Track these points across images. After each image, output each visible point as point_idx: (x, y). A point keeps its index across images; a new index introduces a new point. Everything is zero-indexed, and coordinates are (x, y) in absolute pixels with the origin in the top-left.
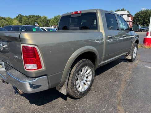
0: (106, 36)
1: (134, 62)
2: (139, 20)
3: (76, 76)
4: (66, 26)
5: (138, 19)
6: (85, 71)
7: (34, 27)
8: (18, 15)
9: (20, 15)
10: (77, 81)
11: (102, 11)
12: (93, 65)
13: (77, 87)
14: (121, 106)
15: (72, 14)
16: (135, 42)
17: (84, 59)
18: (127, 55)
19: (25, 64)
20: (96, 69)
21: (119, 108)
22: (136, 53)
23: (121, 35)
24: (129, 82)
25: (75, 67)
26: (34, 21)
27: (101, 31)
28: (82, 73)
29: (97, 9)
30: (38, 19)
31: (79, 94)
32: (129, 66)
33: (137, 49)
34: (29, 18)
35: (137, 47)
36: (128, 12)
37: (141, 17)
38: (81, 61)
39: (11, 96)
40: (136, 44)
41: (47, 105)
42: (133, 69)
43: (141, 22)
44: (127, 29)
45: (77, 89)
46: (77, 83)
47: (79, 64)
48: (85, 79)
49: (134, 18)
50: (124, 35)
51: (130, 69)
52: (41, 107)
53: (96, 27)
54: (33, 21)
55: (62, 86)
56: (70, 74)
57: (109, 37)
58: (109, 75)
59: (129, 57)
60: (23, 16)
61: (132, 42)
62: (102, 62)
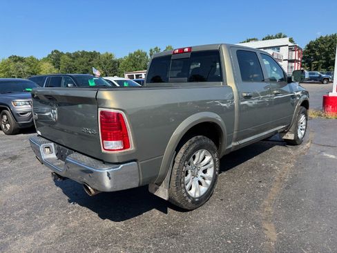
0: (238, 93)
1: (300, 146)
2: (316, 58)
3: (184, 165)
4: (157, 76)
5: (315, 56)
6: (201, 159)
7: (91, 78)
8: (52, 52)
9: (55, 51)
10: (186, 176)
11: (230, 47)
12: (215, 148)
13: (187, 187)
14: (270, 223)
15: (174, 54)
16: (301, 105)
17: (199, 137)
18: (284, 132)
19: (104, 141)
20: (221, 157)
21: (266, 226)
22: (304, 127)
23: (270, 92)
24: (287, 182)
25: (182, 150)
26: (85, 64)
27: (228, 85)
28: (195, 163)
29: (221, 45)
30: (94, 59)
31: (190, 201)
32: (290, 154)
33: (306, 119)
34: (74, 58)
35: (306, 116)
36: (291, 41)
37: (321, 50)
38: (193, 139)
39: (63, 207)
40: (304, 108)
41: (132, 220)
42: (298, 159)
43: (321, 61)
44: (282, 80)
45: (186, 192)
46: (186, 180)
47: (190, 145)
48: (201, 173)
49: (305, 53)
50: (275, 92)
51: (292, 160)
52: (122, 223)
53: (220, 78)
54: (83, 63)
55: (159, 184)
56: (174, 162)
57: (245, 94)
58: (249, 170)
59: (290, 136)
60: (62, 54)
61: (293, 105)
62: (234, 144)
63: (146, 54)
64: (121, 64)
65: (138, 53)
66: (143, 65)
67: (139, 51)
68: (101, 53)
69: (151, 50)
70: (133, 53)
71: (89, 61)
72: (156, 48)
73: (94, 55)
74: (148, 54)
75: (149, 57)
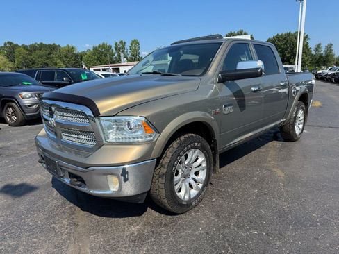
63: (111, 47)
64: (84, 58)
65: (102, 46)
66: (108, 58)
67: (103, 44)
68: (62, 46)
69: (116, 44)
70: (98, 46)
71: (49, 54)
72: (121, 42)
73: (53, 48)
74: (113, 48)
75: (114, 51)
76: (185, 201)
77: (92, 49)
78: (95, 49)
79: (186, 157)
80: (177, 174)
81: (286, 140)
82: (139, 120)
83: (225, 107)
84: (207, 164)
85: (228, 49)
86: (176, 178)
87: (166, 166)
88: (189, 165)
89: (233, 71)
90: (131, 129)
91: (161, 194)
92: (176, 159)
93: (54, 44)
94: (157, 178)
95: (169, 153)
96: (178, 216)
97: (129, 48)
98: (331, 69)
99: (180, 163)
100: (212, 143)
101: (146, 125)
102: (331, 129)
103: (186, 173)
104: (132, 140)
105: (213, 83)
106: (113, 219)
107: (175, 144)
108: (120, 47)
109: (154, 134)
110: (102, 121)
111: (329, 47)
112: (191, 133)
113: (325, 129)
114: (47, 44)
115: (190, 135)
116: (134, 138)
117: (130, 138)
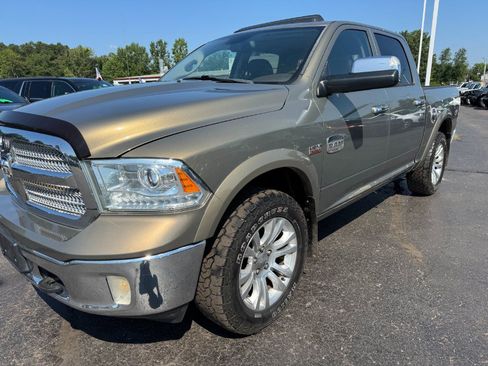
63: (144, 50)
64: (105, 66)
65: (133, 48)
66: (140, 67)
67: (133, 45)
68: (71, 47)
69: (152, 45)
70: (124, 48)
71: (52, 59)
72: (160, 42)
73: (58, 50)
74: (148, 51)
75: (150, 55)
76: (258, 312)
77: (116, 53)
78: (121, 52)
79: (262, 233)
80: (245, 265)
81: (416, 194)
82: (170, 167)
83: (330, 140)
84: (298, 243)
85: (335, 37)
86: (243, 273)
87: (225, 253)
88: (268, 246)
89: (345, 76)
90: (154, 185)
91: (216, 304)
92: (244, 240)
93: (59, 44)
94: (208, 275)
95: (230, 228)
96: (247, 339)
97: (171, 52)
98: (464, 86)
99: (251, 246)
100: (307, 205)
101: (184, 176)
102: (481, 175)
103: (261, 261)
104: (156, 206)
105: (309, 96)
106: (128, 346)
107: (241, 211)
108: (159, 50)
109: (202, 193)
110: (94, 169)
111: (461, 54)
112: (271, 188)
113: (473, 175)
114: (49, 44)
115: (269, 192)
116: (161, 202)
117: (152, 203)
